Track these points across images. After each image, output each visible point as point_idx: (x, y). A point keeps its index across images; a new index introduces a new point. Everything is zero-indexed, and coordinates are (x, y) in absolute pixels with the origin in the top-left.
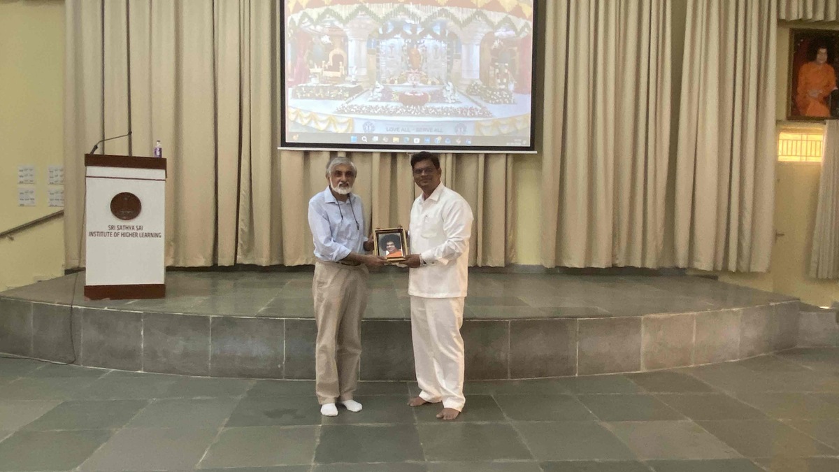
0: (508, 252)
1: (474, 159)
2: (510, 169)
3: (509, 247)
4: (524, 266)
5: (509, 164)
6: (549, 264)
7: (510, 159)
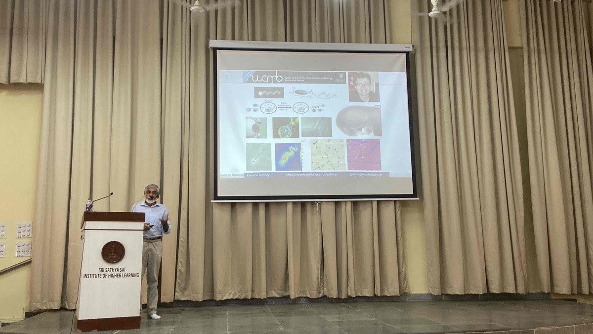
0: (402, 283)
1: (369, 205)
2: (398, 213)
3: (402, 278)
4: (415, 295)
5: (397, 209)
6: (436, 292)
7: (398, 205)
